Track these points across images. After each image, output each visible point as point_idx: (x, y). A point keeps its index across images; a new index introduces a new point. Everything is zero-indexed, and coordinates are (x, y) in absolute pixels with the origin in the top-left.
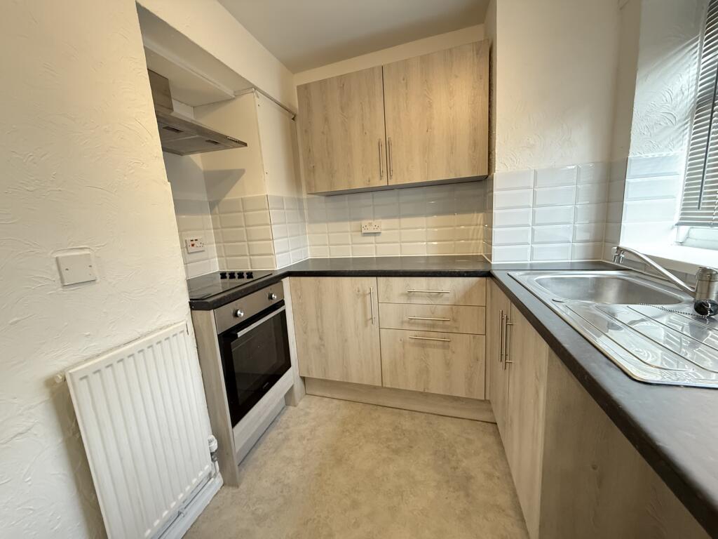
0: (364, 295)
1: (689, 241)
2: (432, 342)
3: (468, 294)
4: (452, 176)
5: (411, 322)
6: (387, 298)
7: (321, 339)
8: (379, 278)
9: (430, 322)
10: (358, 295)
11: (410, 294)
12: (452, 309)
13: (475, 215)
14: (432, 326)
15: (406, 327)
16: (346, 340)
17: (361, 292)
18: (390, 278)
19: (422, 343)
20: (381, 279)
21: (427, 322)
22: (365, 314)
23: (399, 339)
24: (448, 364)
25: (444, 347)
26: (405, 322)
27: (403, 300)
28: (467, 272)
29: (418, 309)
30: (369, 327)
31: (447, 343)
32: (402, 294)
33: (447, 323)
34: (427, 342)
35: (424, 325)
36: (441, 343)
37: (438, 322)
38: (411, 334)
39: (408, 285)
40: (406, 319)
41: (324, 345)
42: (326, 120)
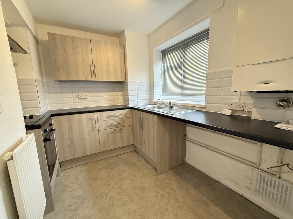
0: (92, 119)
1: (163, 99)
2: (117, 131)
3: (126, 114)
4: (116, 80)
5: (110, 126)
6: (101, 119)
7: (71, 141)
8: (98, 113)
9: (116, 125)
10: (89, 120)
11: (109, 117)
12: (122, 119)
13: (120, 92)
14: (116, 126)
15: (108, 128)
16: (84, 139)
17: (90, 118)
18: (102, 112)
19: (113, 132)
20: (99, 113)
21: (115, 125)
22: (92, 127)
23: (106, 133)
24: (122, 137)
25: (120, 132)
26: (108, 126)
27: (107, 119)
28: (125, 108)
29: (112, 122)
30: (94, 131)
31: (121, 130)
32: (107, 117)
33: (121, 124)
34: (115, 131)
35: (114, 126)
36: (119, 131)
37: (118, 124)
38: (110, 130)
39: (108, 114)
40: (108, 125)
41: (73, 144)
42: (65, 51)
